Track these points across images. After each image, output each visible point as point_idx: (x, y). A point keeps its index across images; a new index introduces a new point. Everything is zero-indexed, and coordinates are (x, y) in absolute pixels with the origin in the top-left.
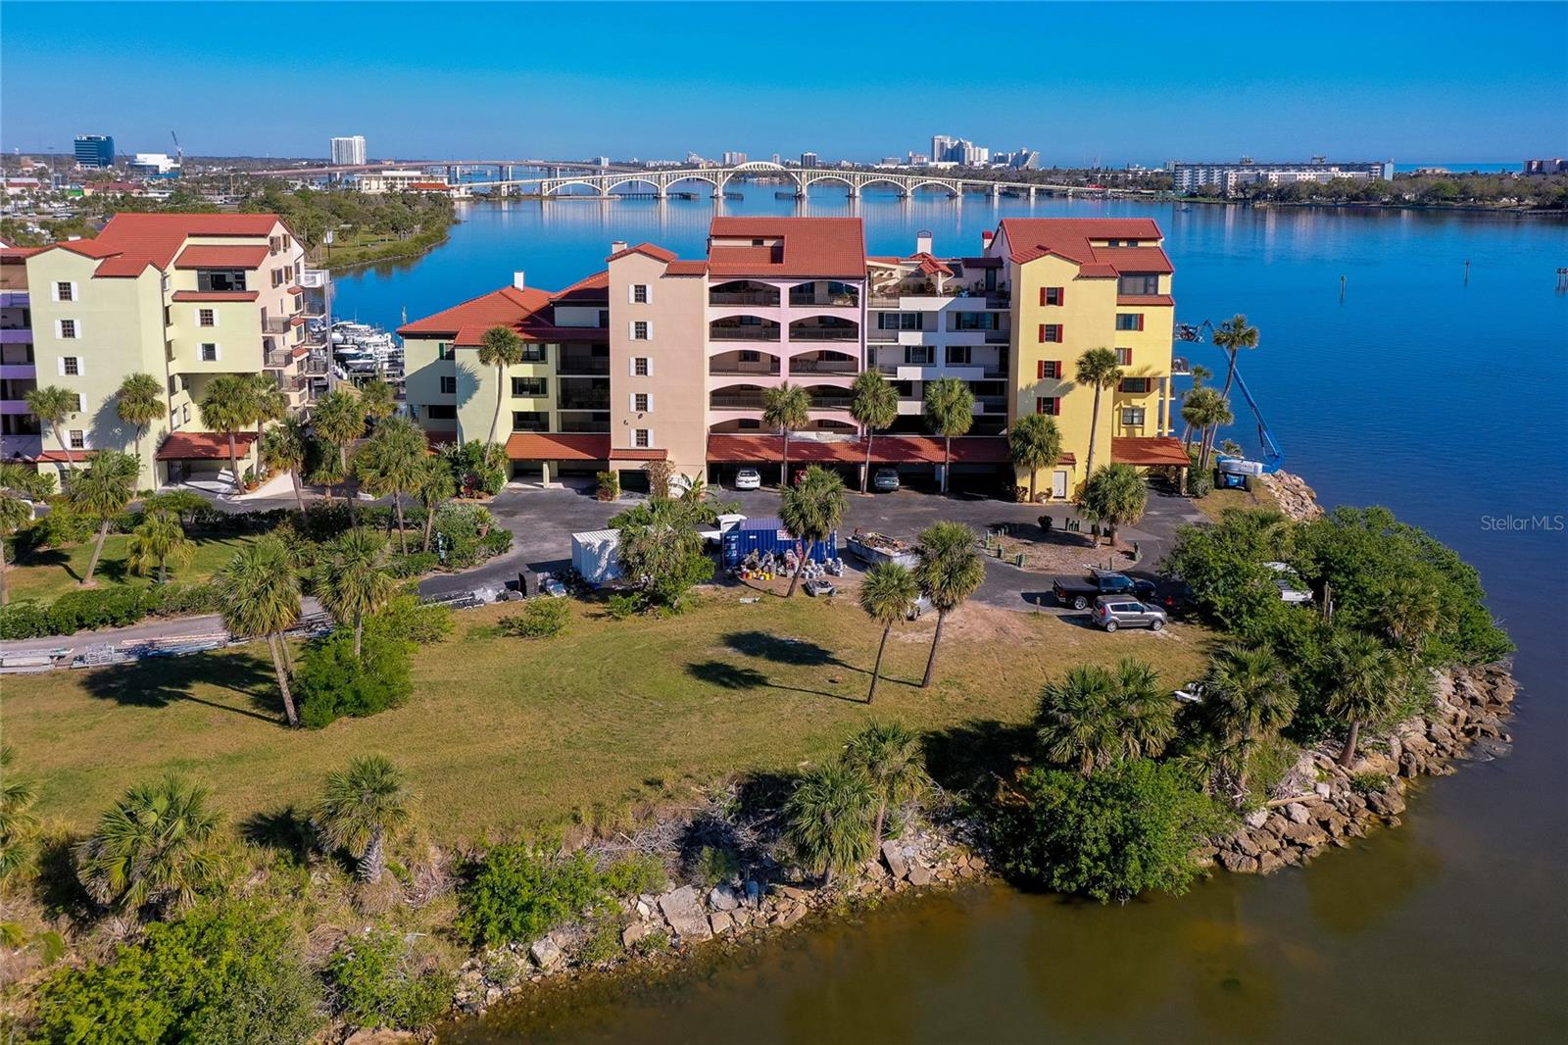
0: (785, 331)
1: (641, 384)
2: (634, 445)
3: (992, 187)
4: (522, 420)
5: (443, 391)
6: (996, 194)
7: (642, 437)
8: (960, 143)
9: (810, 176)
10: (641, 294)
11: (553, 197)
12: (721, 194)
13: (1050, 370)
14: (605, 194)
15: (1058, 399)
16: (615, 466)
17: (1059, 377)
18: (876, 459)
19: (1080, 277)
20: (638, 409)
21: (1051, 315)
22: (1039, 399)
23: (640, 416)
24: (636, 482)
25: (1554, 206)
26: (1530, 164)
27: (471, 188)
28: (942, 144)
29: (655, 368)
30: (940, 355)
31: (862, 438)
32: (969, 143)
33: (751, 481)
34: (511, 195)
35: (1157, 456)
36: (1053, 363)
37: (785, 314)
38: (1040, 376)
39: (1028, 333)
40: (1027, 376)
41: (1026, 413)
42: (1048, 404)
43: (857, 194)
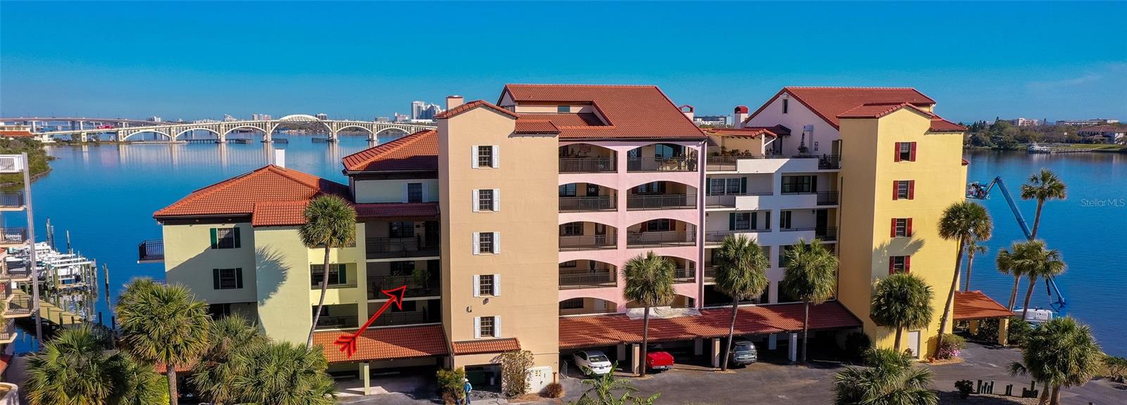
0: (622, 200)
1: (486, 263)
2: (478, 336)
4: (325, 316)
5: (216, 287)
7: (488, 325)
8: (432, 107)
9: (339, 126)
10: (486, 156)
11: (128, 142)
13: (902, 227)
14: (174, 141)
15: (909, 256)
16: (460, 363)
17: (910, 235)
18: (738, 332)
19: (931, 131)
20: (482, 293)
21: (905, 171)
22: (891, 258)
23: (486, 301)
24: (485, 379)
27: (52, 136)
28: (419, 107)
29: (502, 243)
30: (775, 220)
31: (700, 310)
32: (438, 107)
33: (603, 367)
34: (90, 141)
35: (980, 309)
36: (904, 220)
37: (622, 181)
38: (893, 235)
39: (883, 191)
40: (881, 235)
41: (880, 273)
42: (900, 263)
43: (375, 138)
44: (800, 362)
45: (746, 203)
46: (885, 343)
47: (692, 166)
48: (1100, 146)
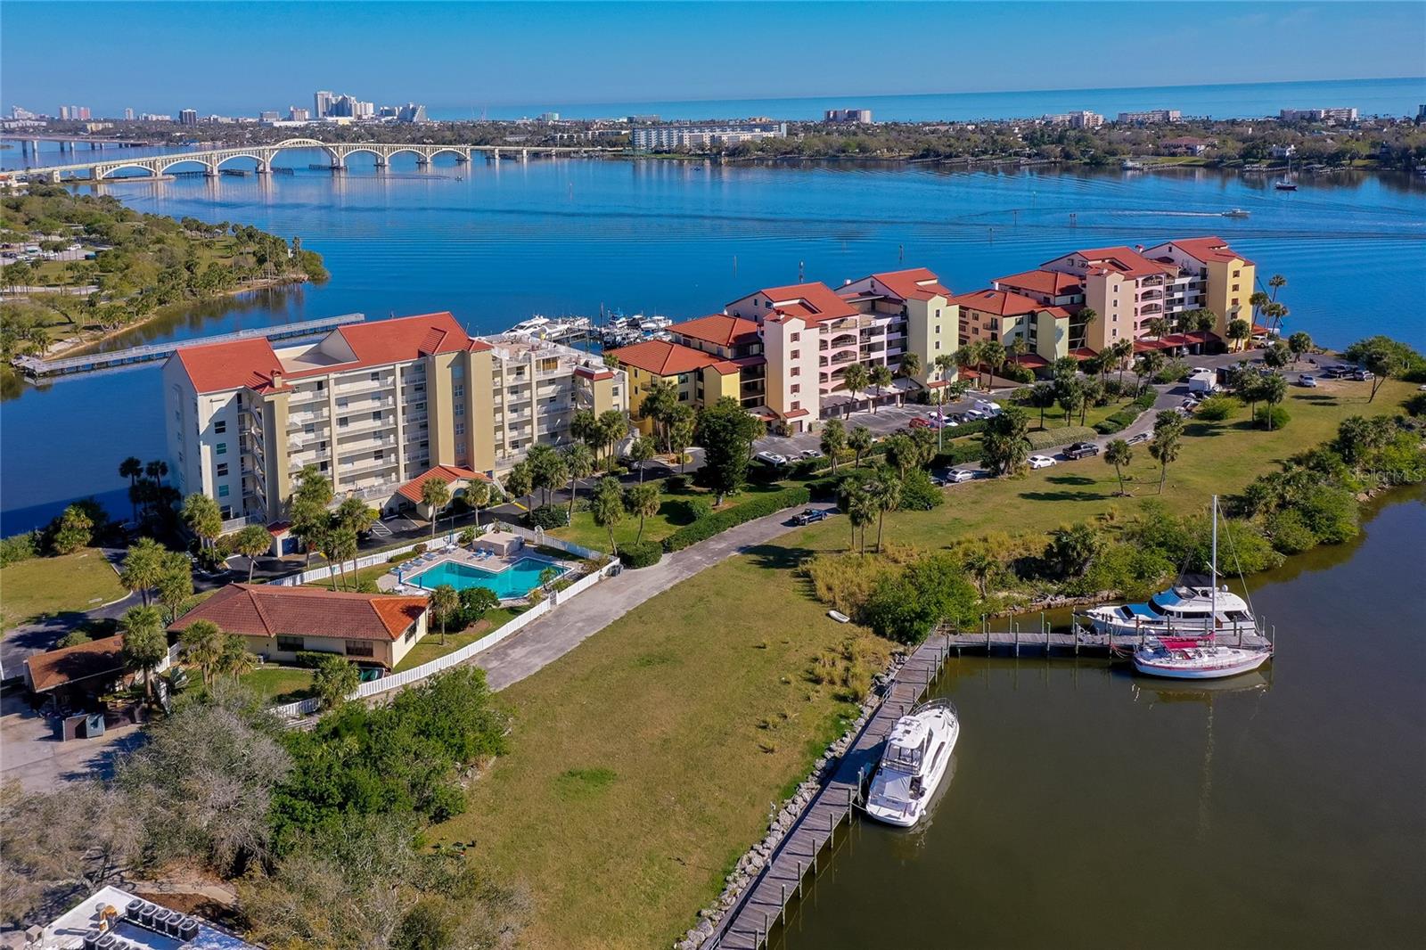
3: (494, 151)
6: (497, 157)
9: (345, 150)
12: (268, 170)
13: (1235, 302)
14: (160, 175)
15: (1238, 312)
17: (1238, 304)
20: (793, 392)
21: (1236, 281)
22: (1232, 313)
23: (795, 395)
25: (922, 156)
26: (829, 113)
28: (327, 99)
30: (1187, 301)
32: (353, 98)
36: (1236, 299)
38: (1232, 304)
39: (1229, 288)
40: (1229, 306)
41: (1229, 321)
42: (1234, 315)
43: (386, 163)
44: (1201, 353)
45: (1178, 295)
46: (1232, 345)
47: (1160, 283)
48: (1186, 160)
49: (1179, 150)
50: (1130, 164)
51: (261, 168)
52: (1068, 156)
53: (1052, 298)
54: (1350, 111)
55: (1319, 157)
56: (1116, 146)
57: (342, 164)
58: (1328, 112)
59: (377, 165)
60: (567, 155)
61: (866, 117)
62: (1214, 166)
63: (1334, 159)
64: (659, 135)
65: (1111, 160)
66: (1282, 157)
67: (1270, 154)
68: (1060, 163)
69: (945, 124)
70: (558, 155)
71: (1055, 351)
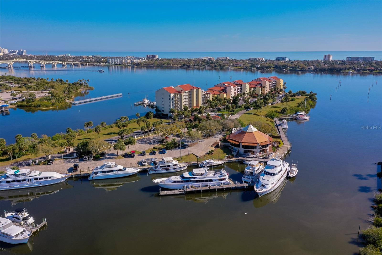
3: (72, 63)
6: (73, 65)
9: (33, 62)
12: (12, 67)
25: (183, 66)
26: (148, 56)
39: (280, 84)
40: (280, 87)
43: (44, 66)
45: (273, 85)
46: (280, 93)
47: (271, 83)
48: (239, 67)
49: (238, 65)
50: (230, 68)
51: (9, 66)
52: (215, 66)
53: (257, 85)
54: (263, 58)
55: (265, 67)
56: (225, 64)
57: (32, 66)
58: (259, 58)
59: (41, 66)
60: (91, 65)
61: (157, 57)
62: (245, 69)
63: (267, 67)
64: (115, 60)
65: (225, 67)
66: (258, 67)
67: (256, 66)
68: (214, 68)
69: (179, 59)
70: (89, 65)
71: (259, 93)
